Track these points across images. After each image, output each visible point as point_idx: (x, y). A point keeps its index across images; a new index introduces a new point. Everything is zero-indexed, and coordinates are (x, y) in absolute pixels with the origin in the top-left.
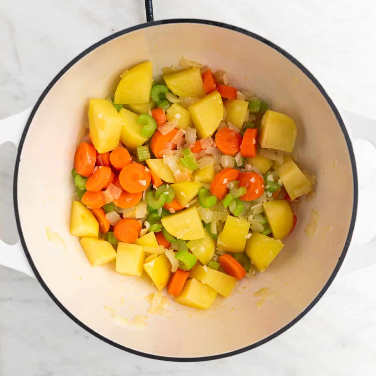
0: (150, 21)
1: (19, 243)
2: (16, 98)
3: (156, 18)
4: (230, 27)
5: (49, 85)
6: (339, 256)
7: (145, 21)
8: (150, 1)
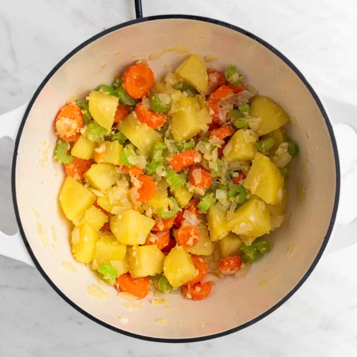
0: (139, 18)
1: (18, 233)
2: (13, 94)
3: (145, 15)
4: (213, 21)
5: (43, 82)
6: (325, 236)
7: (135, 18)
8: (139, 1)
